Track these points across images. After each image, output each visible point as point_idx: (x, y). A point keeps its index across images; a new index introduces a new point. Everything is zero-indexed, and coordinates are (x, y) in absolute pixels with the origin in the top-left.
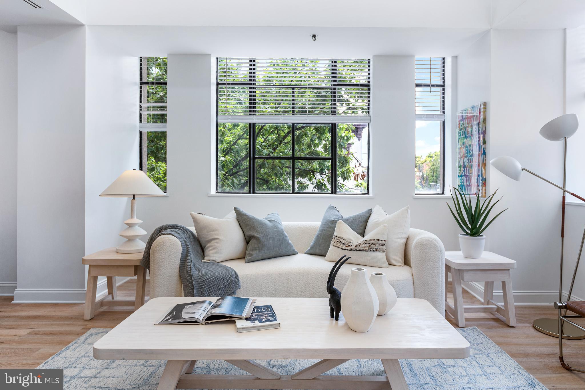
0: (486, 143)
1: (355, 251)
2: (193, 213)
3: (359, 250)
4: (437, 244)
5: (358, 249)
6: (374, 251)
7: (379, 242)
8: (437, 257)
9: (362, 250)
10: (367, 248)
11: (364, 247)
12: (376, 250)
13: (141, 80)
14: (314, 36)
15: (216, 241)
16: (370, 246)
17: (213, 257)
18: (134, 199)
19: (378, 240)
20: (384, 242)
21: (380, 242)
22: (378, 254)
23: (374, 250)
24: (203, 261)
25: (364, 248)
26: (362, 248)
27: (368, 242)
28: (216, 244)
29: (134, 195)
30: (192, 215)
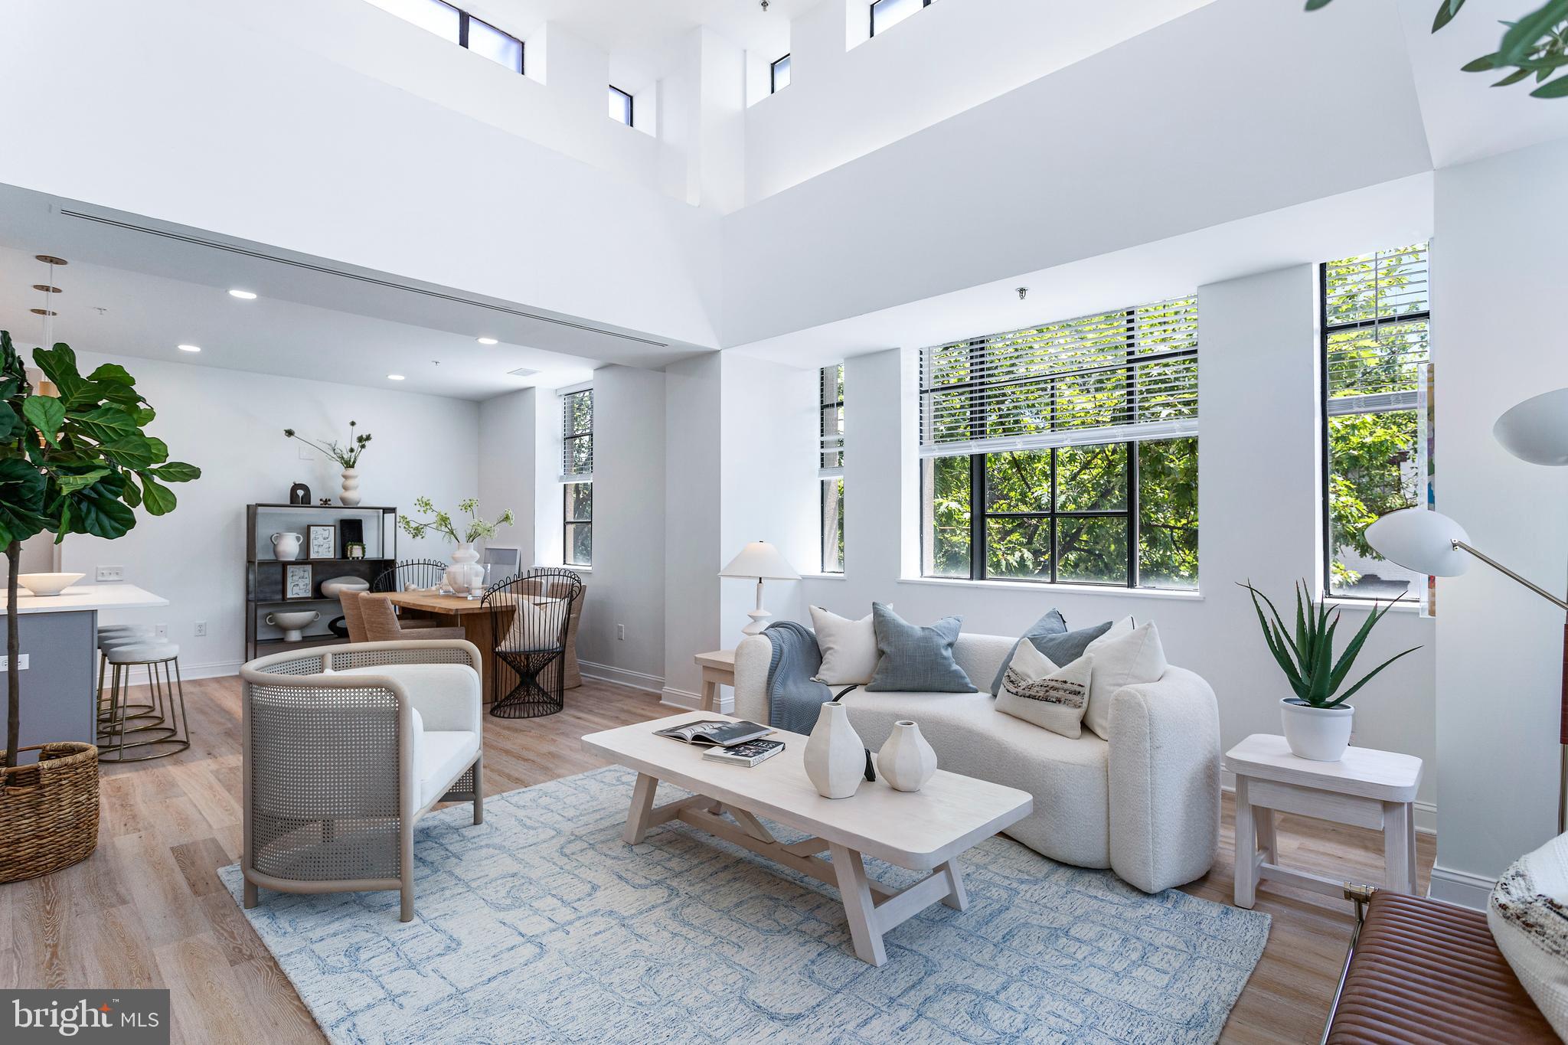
0: (1434, 473)
1: (1023, 698)
2: (813, 607)
3: (1029, 697)
4: (1143, 703)
5: (1027, 695)
6: (1053, 702)
7: (1065, 686)
8: (1139, 730)
9: (1034, 698)
10: (1041, 694)
11: (1037, 692)
12: (1059, 701)
13: (822, 402)
14: (1022, 291)
15: (829, 652)
16: (1047, 691)
17: (823, 674)
18: (760, 582)
19: (1065, 682)
20: (1078, 689)
21: (1068, 686)
22: (1062, 710)
23: (1054, 700)
24: (812, 678)
25: (1037, 694)
26: (1033, 694)
27: (1045, 684)
28: (830, 657)
29: (760, 578)
30: (810, 610)
